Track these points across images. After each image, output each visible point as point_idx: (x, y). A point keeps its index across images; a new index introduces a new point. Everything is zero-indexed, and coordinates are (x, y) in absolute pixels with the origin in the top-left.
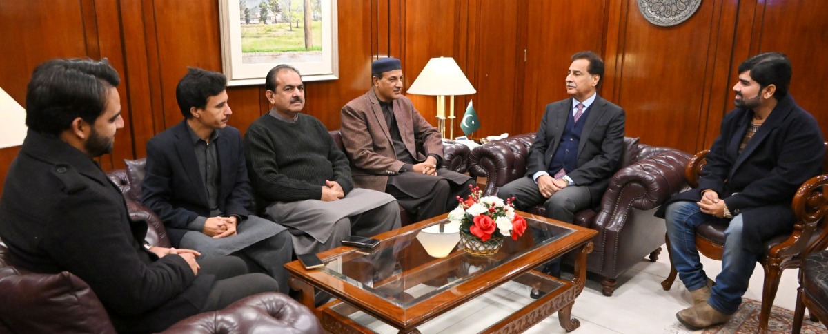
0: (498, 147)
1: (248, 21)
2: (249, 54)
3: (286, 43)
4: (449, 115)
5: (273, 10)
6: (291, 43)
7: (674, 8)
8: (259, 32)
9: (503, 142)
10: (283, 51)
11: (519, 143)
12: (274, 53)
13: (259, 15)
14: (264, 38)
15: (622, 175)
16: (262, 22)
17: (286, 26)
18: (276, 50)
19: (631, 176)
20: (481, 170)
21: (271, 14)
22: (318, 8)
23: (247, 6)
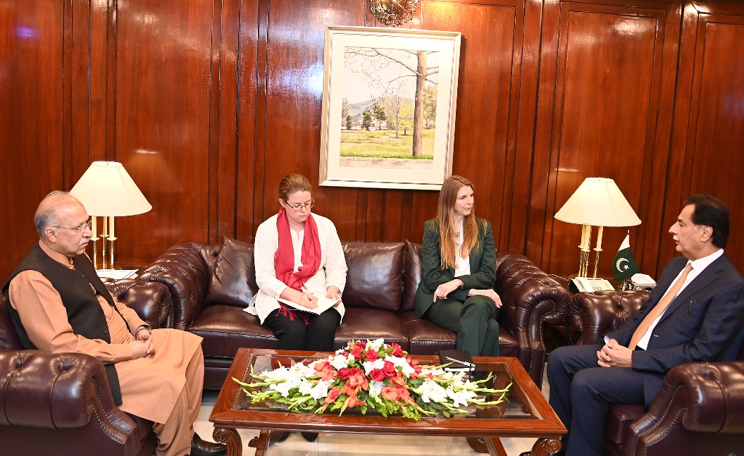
1: (349, 128)
2: (347, 158)
3: (389, 149)
5: (378, 118)
6: (394, 150)
8: (361, 138)
10: (386, 157)
12: (375, 159)
13: (361, 121)
14: (365, 144)
16: (365, 128)
17: (392, 133)
18: (377, 156)
21: (375, 121)
22: (432, 114)
23: (349, 114)
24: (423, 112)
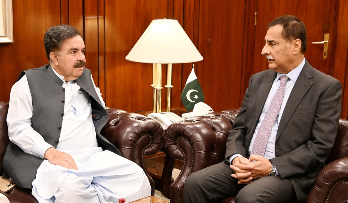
0: (198, 126)
4: (166, 84)
9: (205, 120)
11: (225, 120)
15: (331, 170)
19: (341, 173)
20: (177, 151)
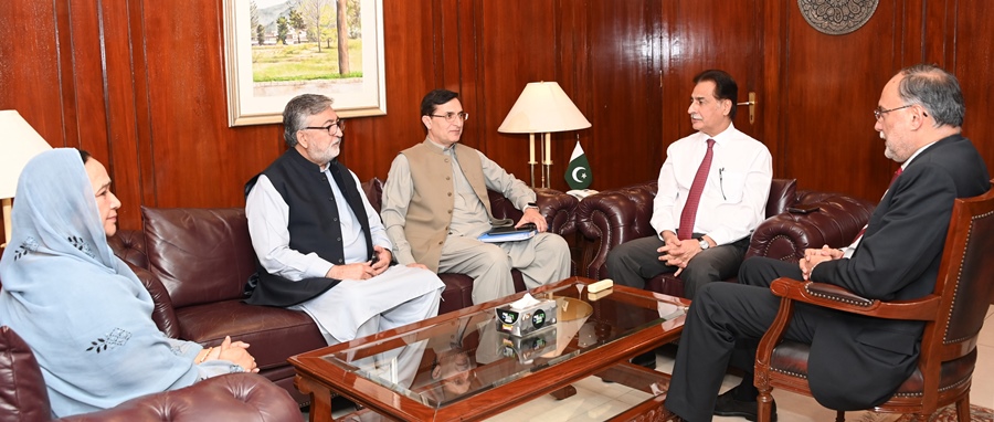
1: (261, 42)
2: (262, 84)
3: (313, 68)
5: (295, 27)
6: (319, 69)
7: (846, 11)
8: (277, 55)
10: (310, 79)
12: (297, 82)
13: (276, 34)
14: (283, 63)
16: (281, 42)
17: (314, 46)
18: (299, 78)
21: (292, 31)
22: (356, 22)
23: (260, 23)
24: (347, 18)
